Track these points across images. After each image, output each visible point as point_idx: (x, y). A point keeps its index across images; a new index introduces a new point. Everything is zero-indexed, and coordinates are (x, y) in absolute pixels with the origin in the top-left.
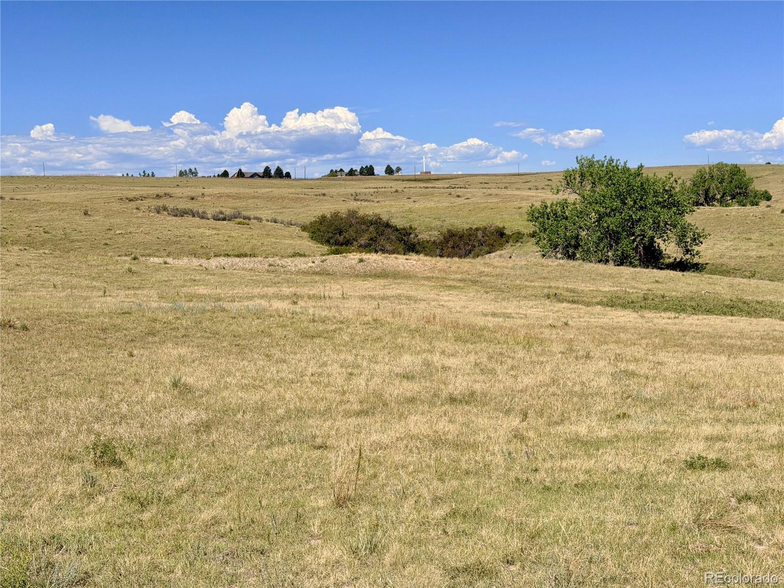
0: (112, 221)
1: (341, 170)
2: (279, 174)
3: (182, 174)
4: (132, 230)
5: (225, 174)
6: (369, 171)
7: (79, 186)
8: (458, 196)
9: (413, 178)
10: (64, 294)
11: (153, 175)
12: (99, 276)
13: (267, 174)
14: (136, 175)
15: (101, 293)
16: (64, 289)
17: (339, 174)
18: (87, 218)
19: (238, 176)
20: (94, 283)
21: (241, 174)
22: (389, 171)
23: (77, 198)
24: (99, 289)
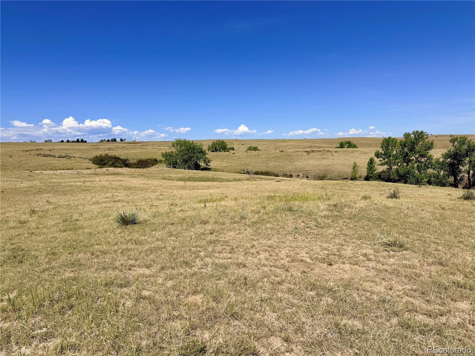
0: (21, 159)
1: (105, 140)
2: (82, 141)
3: (46, 141)
4: (28, 162)
5: (62, 141)
6: (115, 140)
7: (6, 146)
8: (144, 149)
9: (130, 142)
10: (8, 183)
11: (35, 142)
12: (19, 178)
13: (78, 141)
14: (28, 142)
15: (21, 183)
16: (7, 182)
17: (104, 141)
18: (11, 158)
19: (67, 142)
20: (18, 180)
21: (68, 141)
22: (121, 140)
23: (6, 151)
24: (20, 181)
